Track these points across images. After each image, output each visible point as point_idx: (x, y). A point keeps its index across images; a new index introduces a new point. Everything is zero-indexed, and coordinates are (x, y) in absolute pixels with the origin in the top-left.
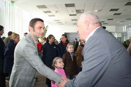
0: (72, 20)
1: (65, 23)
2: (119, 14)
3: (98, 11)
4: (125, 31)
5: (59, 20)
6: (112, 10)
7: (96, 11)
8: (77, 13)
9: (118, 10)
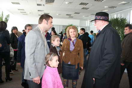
0: (38, 11)
1: (30, 13)
2: (87, 9)
3: (69, 4)
4: (87, 26)
5: (23, 10)
6: (82, 4)
7: (67, 3)
8: (46, 3)
9: (87, 5)
